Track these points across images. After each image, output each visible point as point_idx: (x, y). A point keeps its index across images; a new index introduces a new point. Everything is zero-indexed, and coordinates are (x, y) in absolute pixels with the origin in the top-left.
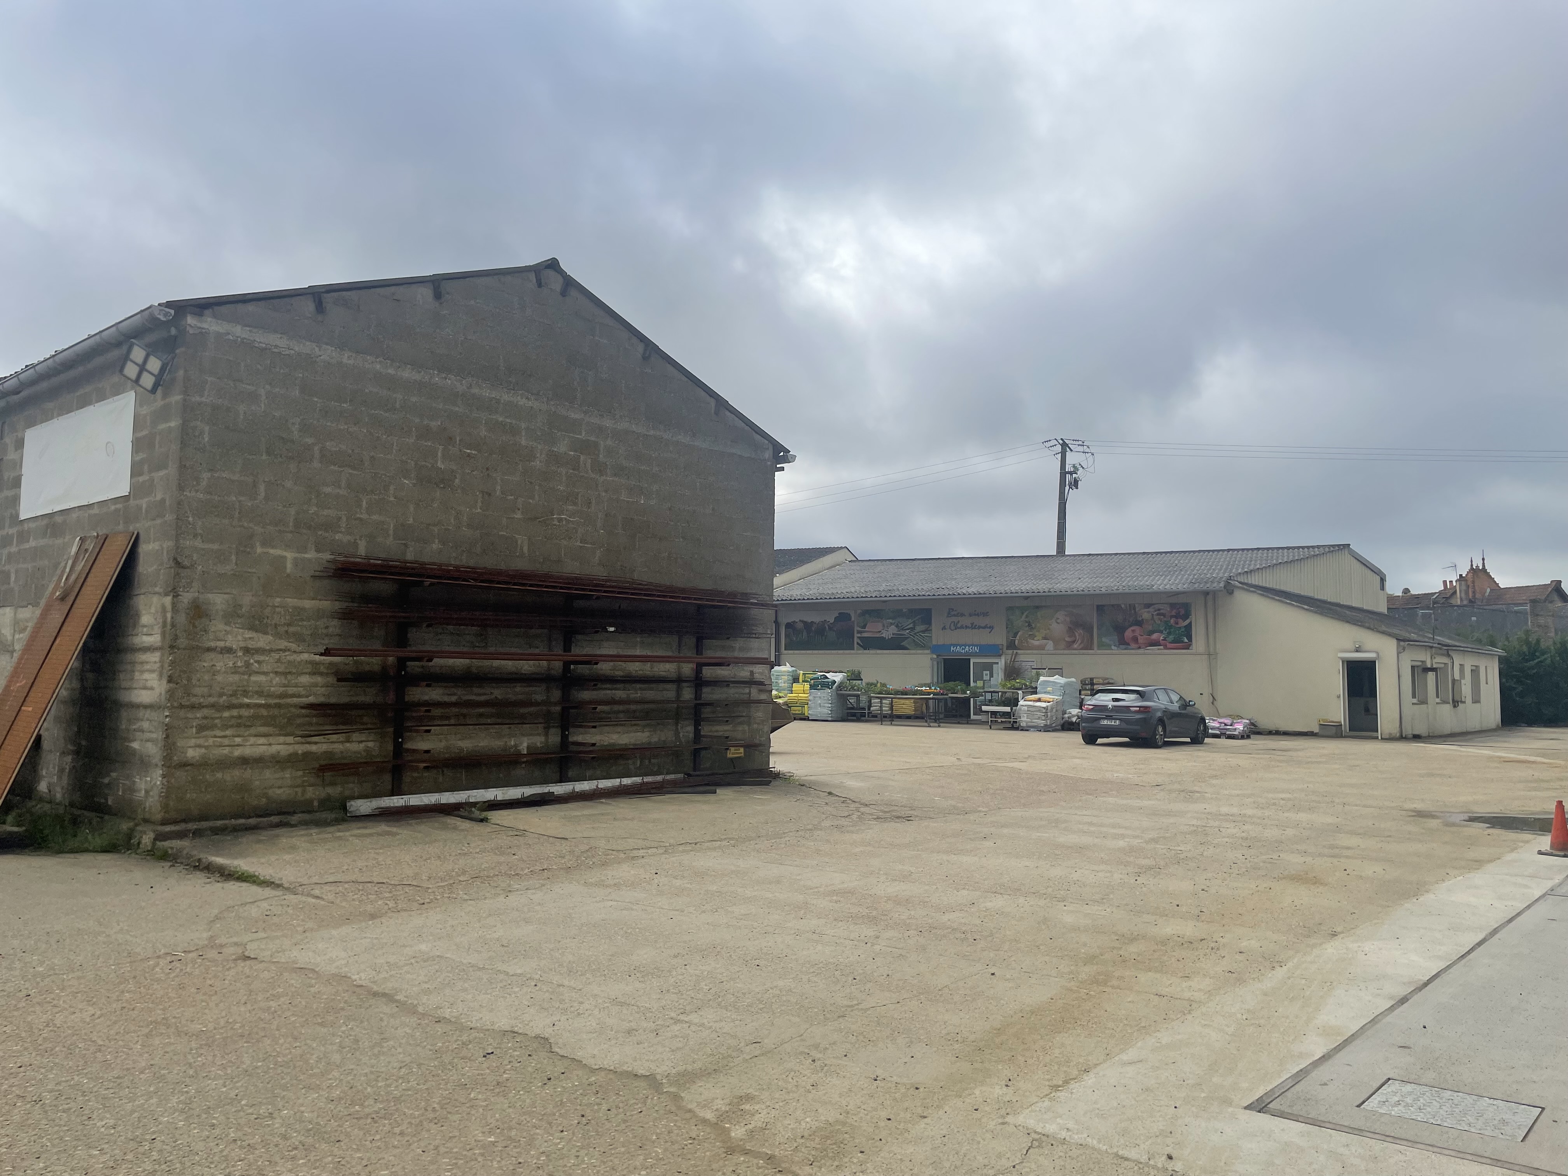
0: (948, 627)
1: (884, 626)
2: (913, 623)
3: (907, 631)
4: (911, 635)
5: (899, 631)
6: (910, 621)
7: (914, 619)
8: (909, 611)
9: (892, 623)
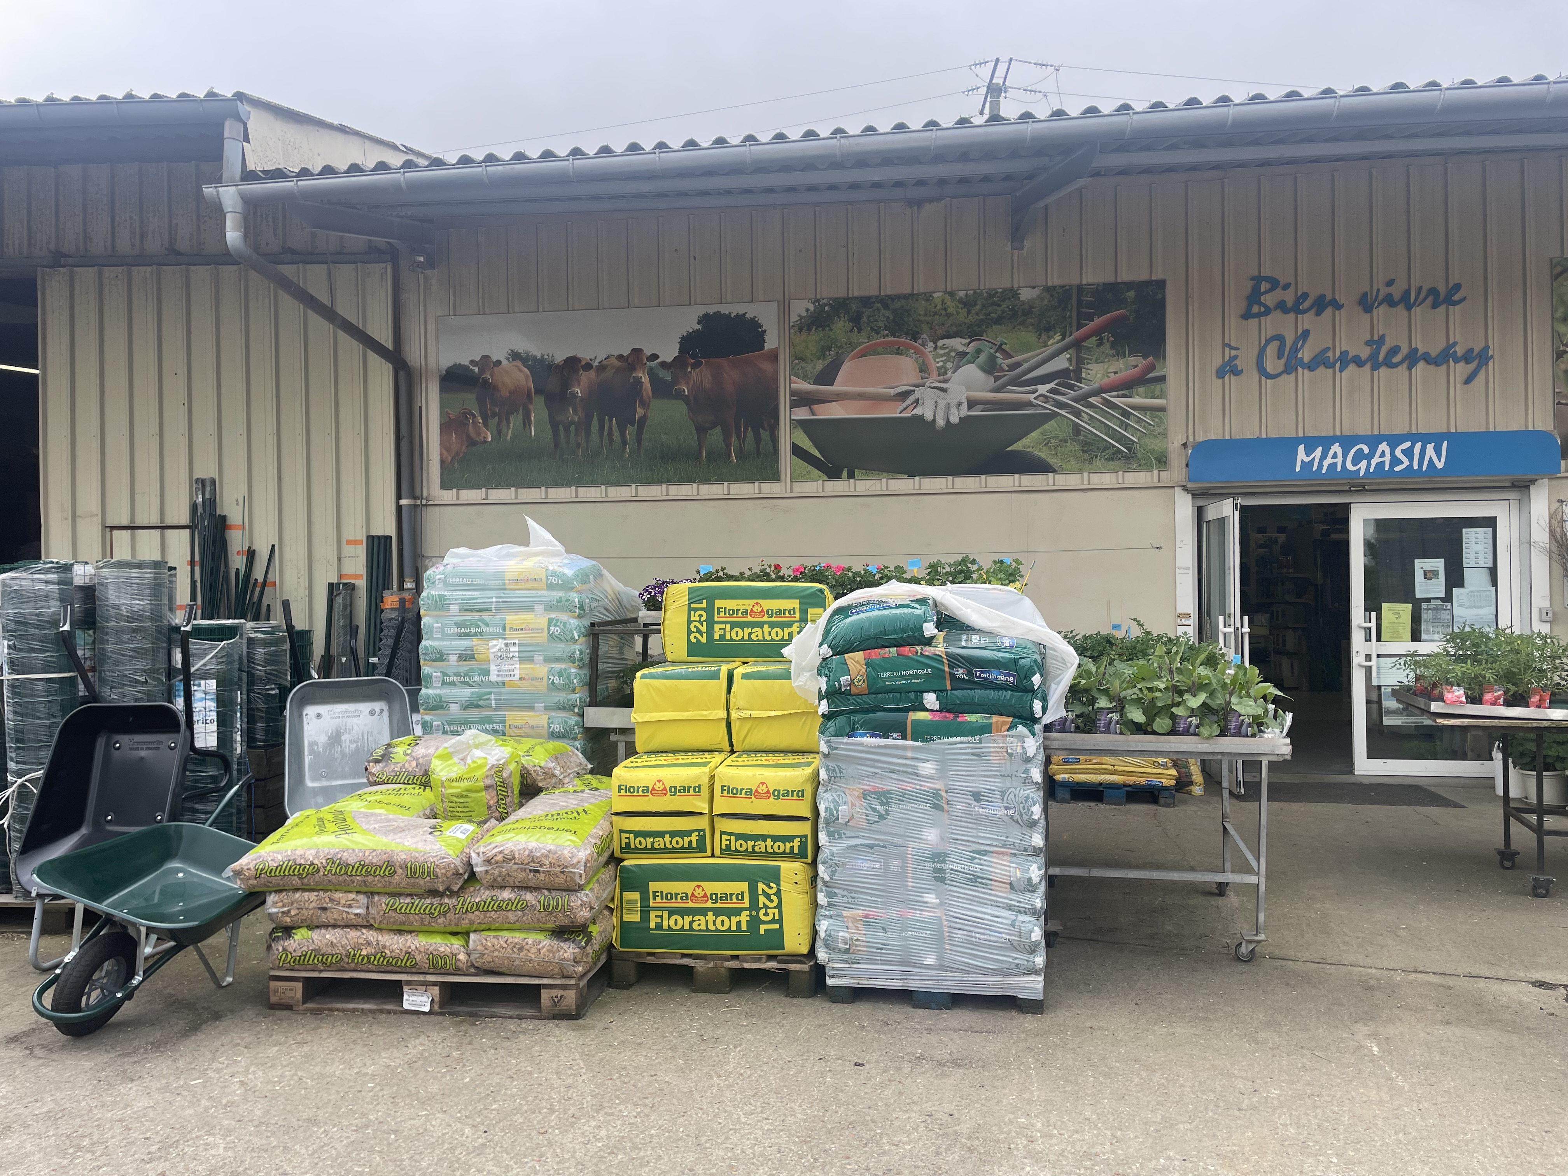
0: (1247, 363)
1: (924, 369)
2: (1070, 351)
3: (1039, 387)
4: (1061, 405)
5: (998, 390)
6: (1055, 341)
7: (1077, 334)
8: (1051, 296)
9: (963, 354)
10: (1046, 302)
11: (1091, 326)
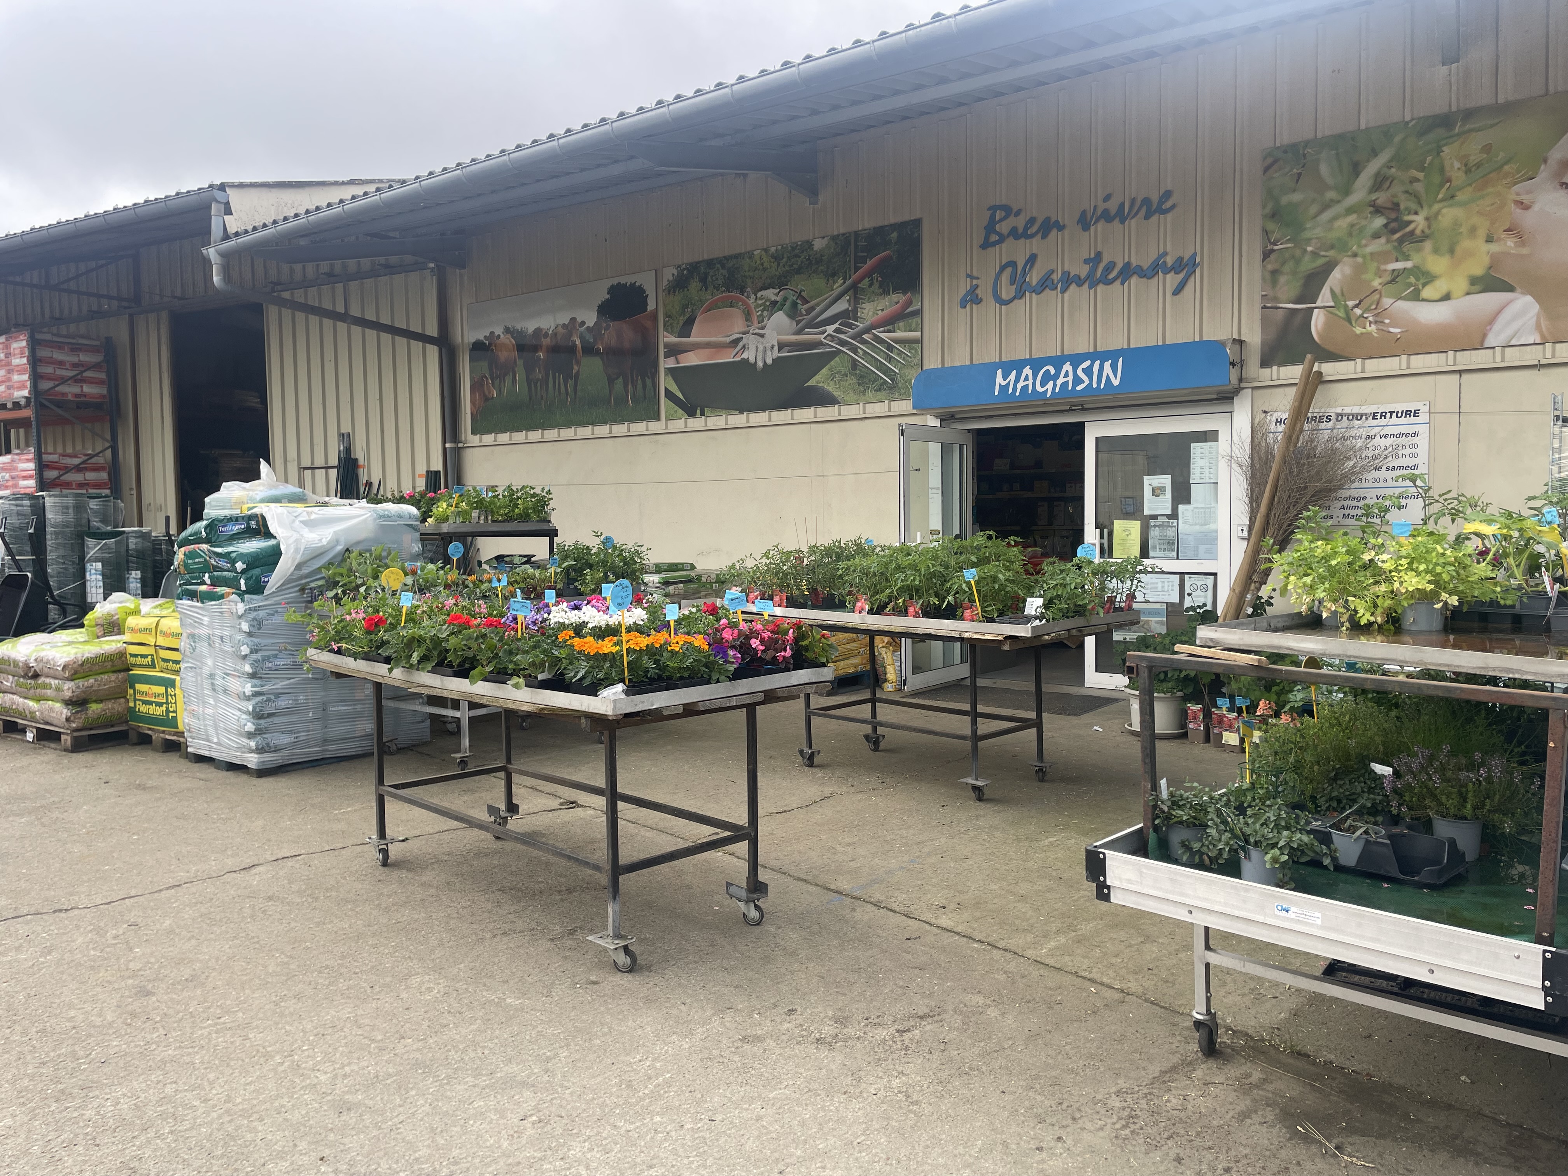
0: (985, 291)
1: (748, 317)
2: (849, 293)
3: (828, 327)
4: (843, 343)
5: (799, 332)
6: (839, 286)
7: (855, 277)
8: (836, 244)
9: (774, 303)
10: (832, 250)
11: (865, 268)
